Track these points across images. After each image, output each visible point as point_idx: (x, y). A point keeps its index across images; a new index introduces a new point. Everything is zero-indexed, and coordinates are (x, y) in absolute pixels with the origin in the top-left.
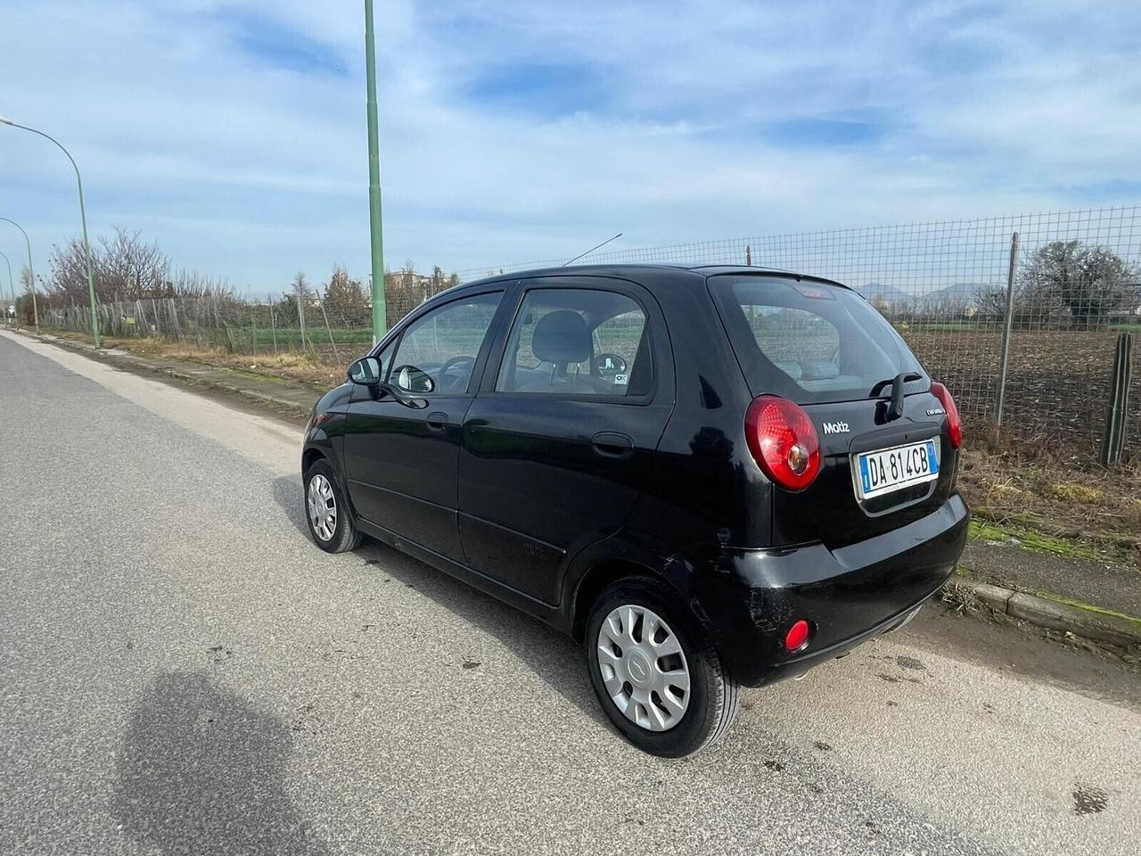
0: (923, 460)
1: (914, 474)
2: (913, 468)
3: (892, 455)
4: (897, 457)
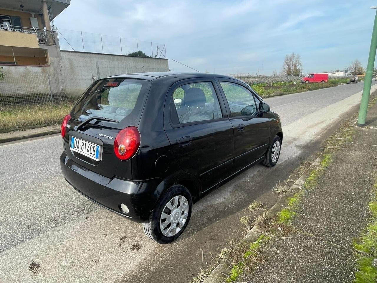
0: (94, 151)
1: (89, 153)
2: (89, 151)
3: (83, 142)
4: (84, 144)
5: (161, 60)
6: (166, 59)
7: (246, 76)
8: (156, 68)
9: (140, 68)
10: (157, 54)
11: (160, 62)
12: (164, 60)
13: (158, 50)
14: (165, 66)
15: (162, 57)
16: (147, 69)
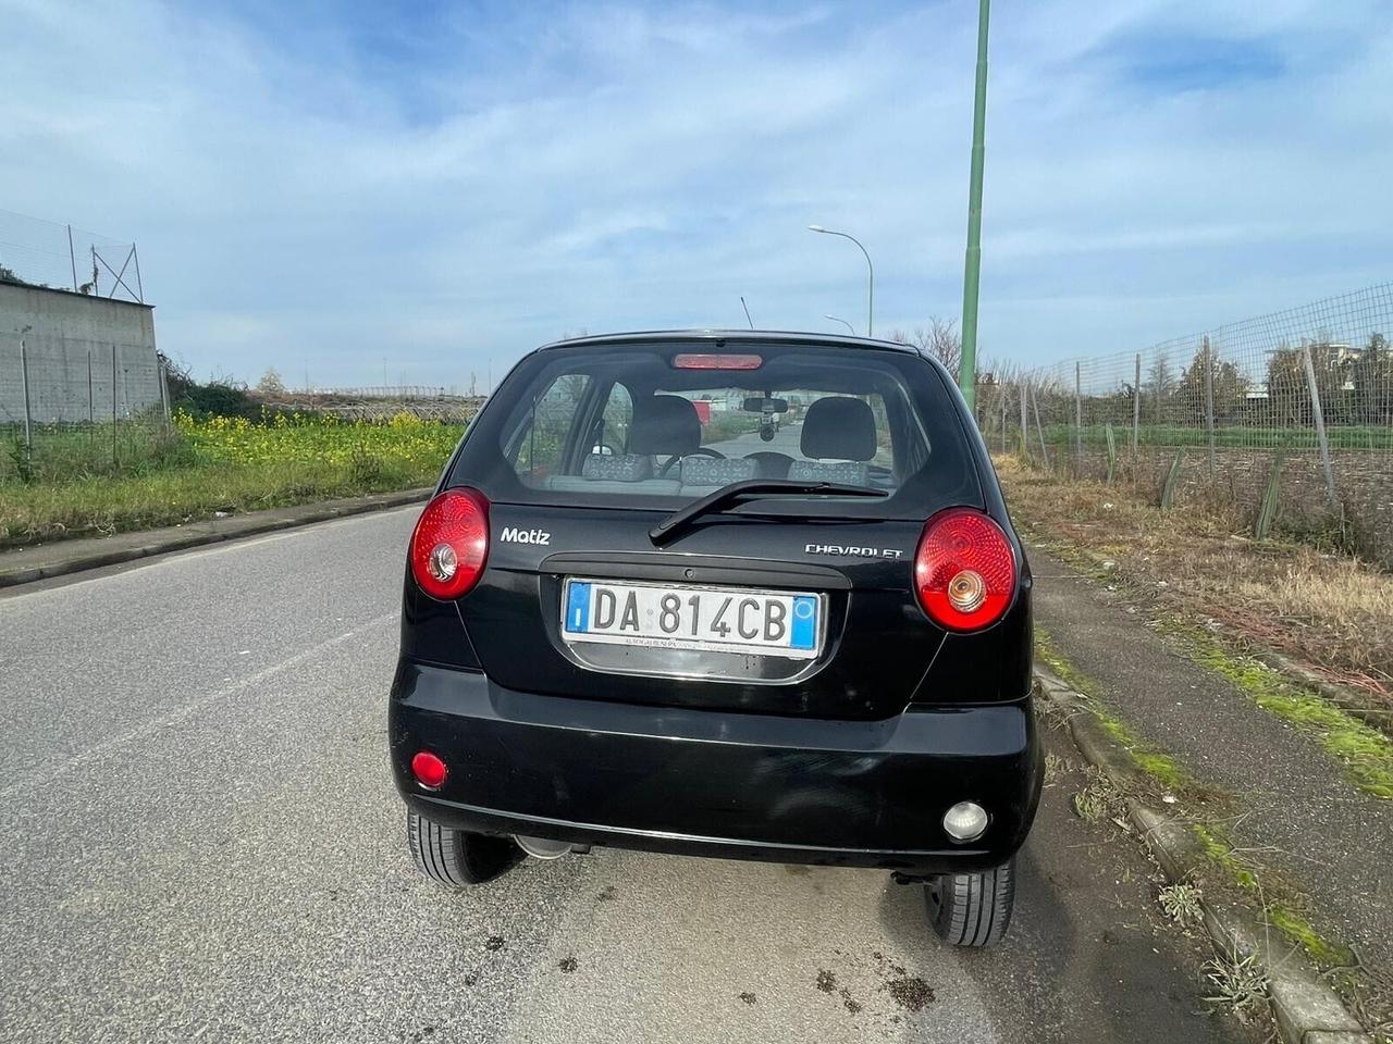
0: (774, 621)
2: (731, 625)
3: (671, 597)
4: (685, 602)
5: (119, 308)
6: (142, 306)
7: (433, 395)
8: (96, 339)
9: (11, 331)
10: (91, 280)
11: (116, 315)
12: (131, 308)
13: (98, 262)
14: (140, 333)
15: (121, 295)
16: (49, 338)
